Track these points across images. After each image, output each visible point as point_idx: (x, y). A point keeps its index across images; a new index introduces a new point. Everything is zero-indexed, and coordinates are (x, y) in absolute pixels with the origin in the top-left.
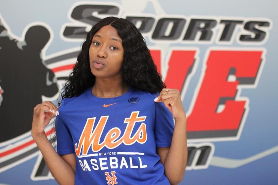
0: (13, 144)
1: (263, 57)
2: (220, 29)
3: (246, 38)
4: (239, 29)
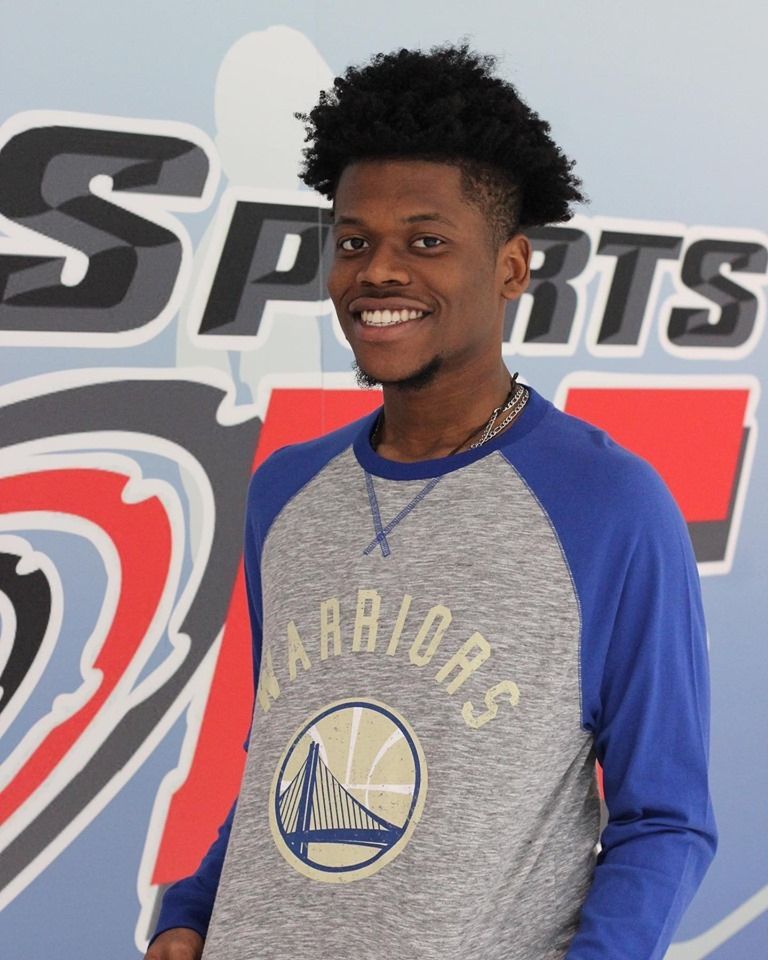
1: (750, 420)
2: (598, 276)
3: (692, 322)
4: (667, 276)
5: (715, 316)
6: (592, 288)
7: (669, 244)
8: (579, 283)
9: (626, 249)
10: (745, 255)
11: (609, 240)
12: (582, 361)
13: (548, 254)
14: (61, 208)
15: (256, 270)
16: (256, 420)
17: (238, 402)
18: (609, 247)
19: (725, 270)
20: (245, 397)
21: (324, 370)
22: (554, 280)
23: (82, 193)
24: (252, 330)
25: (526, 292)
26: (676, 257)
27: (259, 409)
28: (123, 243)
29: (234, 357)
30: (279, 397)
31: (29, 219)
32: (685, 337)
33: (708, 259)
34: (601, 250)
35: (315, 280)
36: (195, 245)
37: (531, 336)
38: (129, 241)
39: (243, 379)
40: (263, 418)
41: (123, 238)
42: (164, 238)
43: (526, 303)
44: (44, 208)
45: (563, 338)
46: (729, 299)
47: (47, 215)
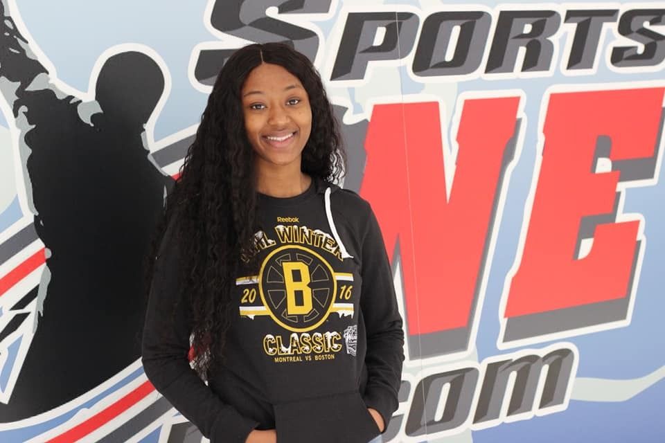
0: (89, 405)
2: (566, 34)
3: (626, 54)
4: (609, 31)
5: (641, 49)
6: (562, 41)
7: (610, 14)
8: (554, 39)
9: (582, 19)
10: (657, 16)
11: (571, 15)
12: (558, 79)
13: (534, 25)
14: (251, 25)
15: (362, 45)
16: (366, 121)
17: (355, 112)
18: (571, 19)
19: (646, 25)
20: (358, 109)
21: (402, 94)
22: (539, 38)
23: (262, 16)
24: (361, 76)
25: (522, 46)
26: (615, 21)
27: (367, 115)
28: (287, 39)
29: (351, 90)
30: (378, 109)
31: (233, 32)
32: (623, 62)
33: (635, 20)
34: (566, 20)
35: (396, 49)
36: (326, 36)
37: (526, 68)
38: (288, 37)
39: (357, 100)
40: (369, 120)
41: (285, 36)
42: (309, 34)
43: (522, 51)
44: (242, 25)
45: (547, 68)
46: (650, 40)
47: (243, 29)
